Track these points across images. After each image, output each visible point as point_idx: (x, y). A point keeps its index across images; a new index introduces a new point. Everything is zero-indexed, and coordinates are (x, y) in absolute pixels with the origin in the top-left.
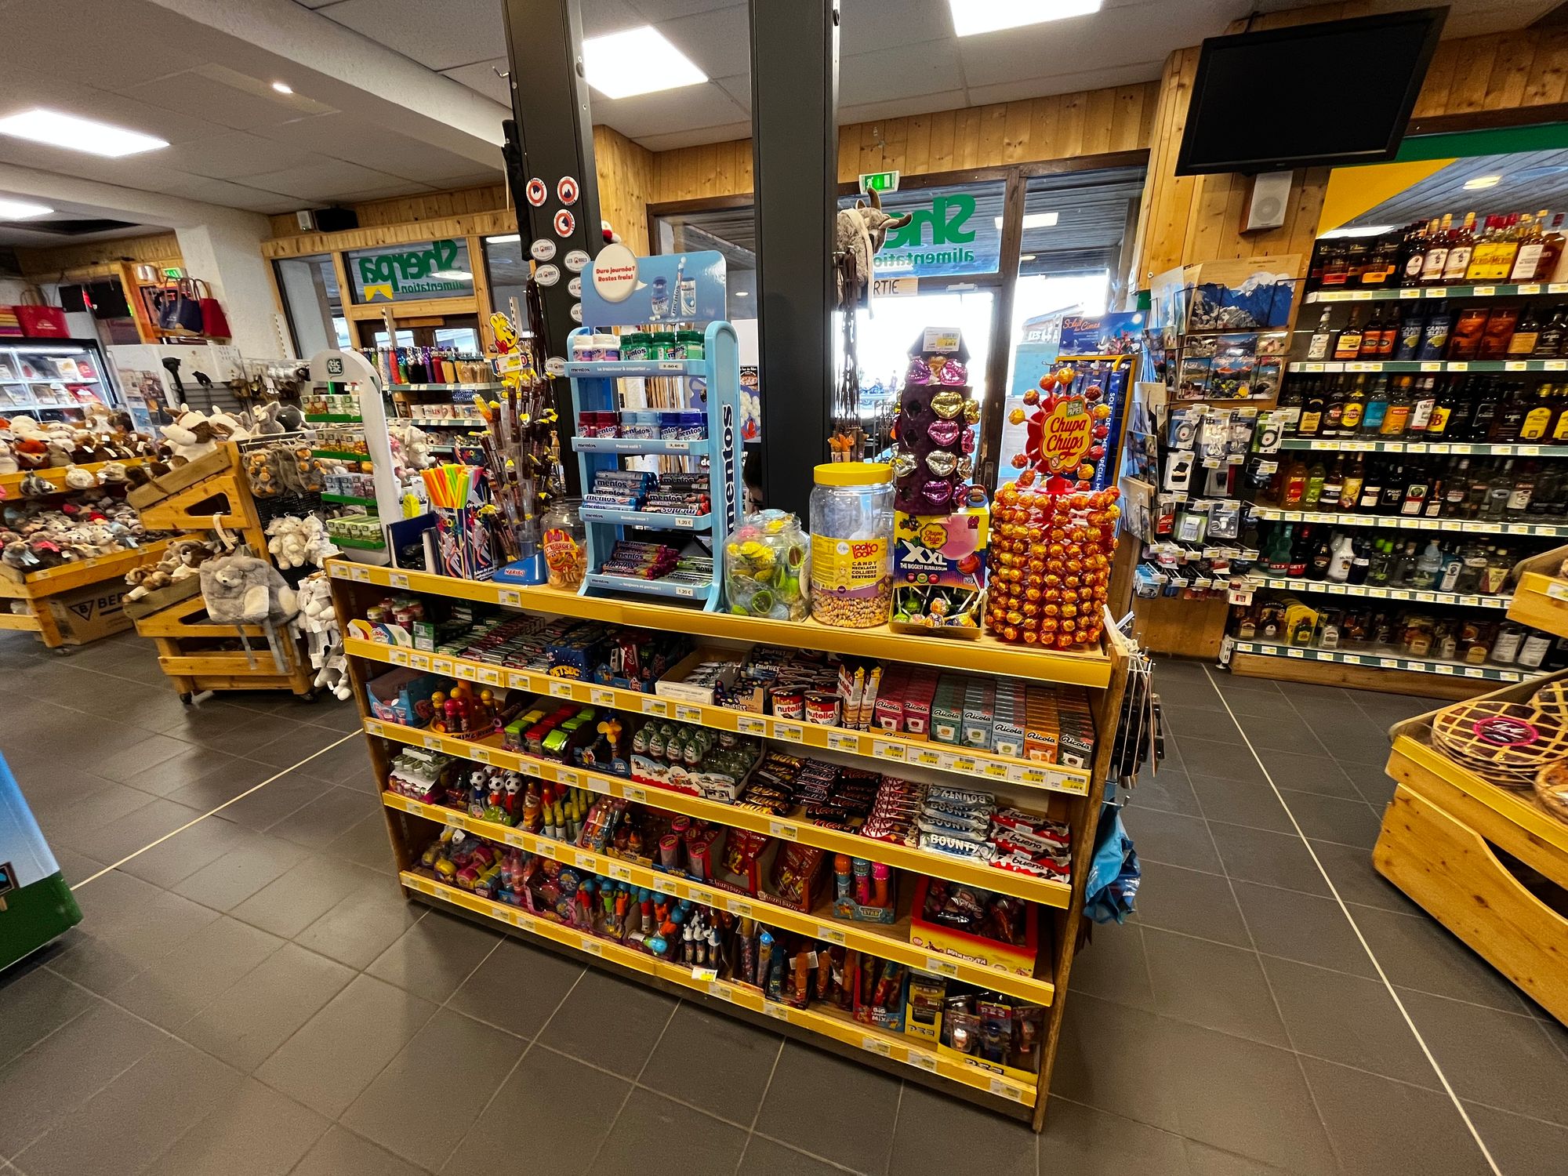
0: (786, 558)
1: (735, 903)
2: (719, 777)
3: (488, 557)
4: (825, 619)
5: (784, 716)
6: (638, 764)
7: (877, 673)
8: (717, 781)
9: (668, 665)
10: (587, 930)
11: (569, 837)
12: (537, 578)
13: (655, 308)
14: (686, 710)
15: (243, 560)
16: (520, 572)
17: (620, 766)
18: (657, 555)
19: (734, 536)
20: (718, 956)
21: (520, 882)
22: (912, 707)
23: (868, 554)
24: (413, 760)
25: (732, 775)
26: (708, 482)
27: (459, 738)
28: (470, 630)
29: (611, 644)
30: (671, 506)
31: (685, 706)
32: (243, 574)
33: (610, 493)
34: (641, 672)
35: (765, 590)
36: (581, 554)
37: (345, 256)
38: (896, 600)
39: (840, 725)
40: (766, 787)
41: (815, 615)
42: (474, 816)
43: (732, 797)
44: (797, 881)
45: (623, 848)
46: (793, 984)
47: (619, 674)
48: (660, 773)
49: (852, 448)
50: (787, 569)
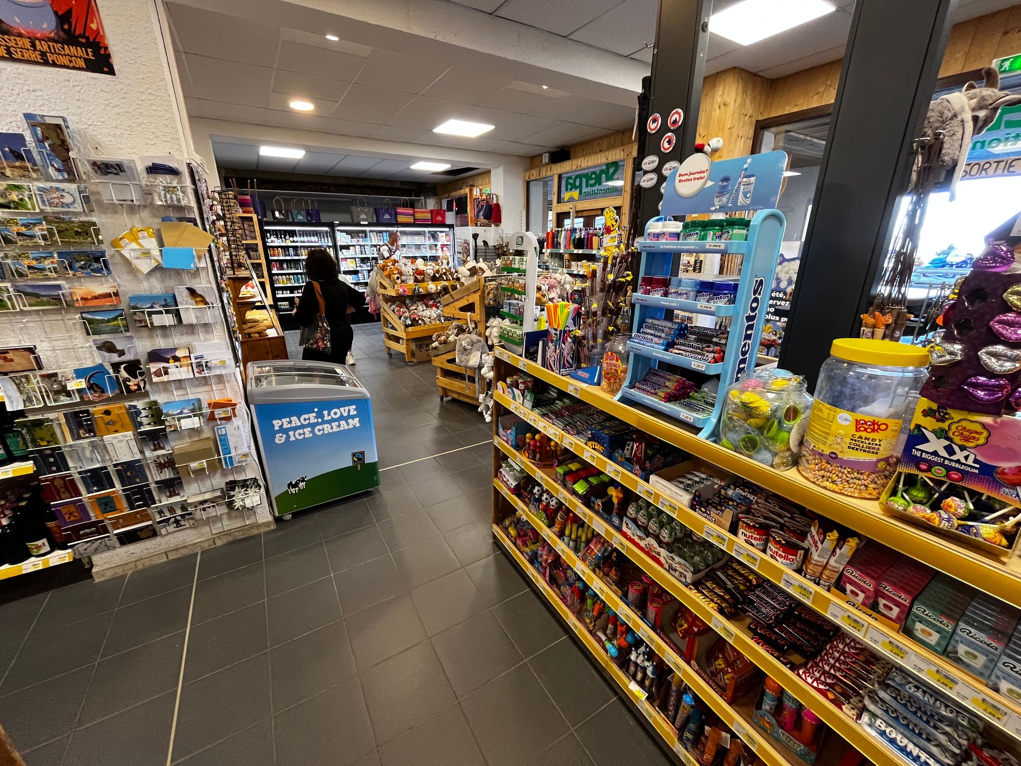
0: (781, 413)
1: (671, 657)
2: (682, 561)
3: (571, 362)
4: (809, 475)
5: (746, 541)
6: (627, 524)
7: (853, 543)
8: (679, 564)
9: (665, 465)
10: (573, 613)
11: (576, 550)
12: (595, 381)
13: (716, 201)
14: (667, 504)
15: (474, 337)
16: (586, 375)
17: (616, 521)
18: (676, 384)
19: (738, 385)
20: (651, 686)
21: (546, 561)
22: (888, 589)
23: (873, 431)
24: (511, 466)
25: (693, 565)
26: (727, 338)
27: (533, 463)
28: (554, 403)
29: (629, 438)
30: (691, 352)
31: (666, 500)
32: (472, 344)
33: (651, 335)
34: (644, 463)
35: (754, 435)
36: (625, 371)
37: (560, 176)
38: (898, 481)
39: (799, 571)
40: (719, 586)
41: (800, 468)
42: (531, 512)
43: (689, 581)
44: (727, 672)
45: (606, 575)
46: (704, 746)
47: (629, 460)
48: (640, 538)
49: (887, 326)
50: (780, 422)
